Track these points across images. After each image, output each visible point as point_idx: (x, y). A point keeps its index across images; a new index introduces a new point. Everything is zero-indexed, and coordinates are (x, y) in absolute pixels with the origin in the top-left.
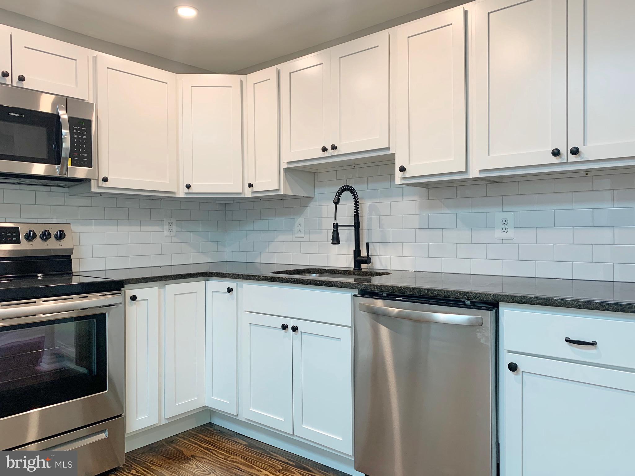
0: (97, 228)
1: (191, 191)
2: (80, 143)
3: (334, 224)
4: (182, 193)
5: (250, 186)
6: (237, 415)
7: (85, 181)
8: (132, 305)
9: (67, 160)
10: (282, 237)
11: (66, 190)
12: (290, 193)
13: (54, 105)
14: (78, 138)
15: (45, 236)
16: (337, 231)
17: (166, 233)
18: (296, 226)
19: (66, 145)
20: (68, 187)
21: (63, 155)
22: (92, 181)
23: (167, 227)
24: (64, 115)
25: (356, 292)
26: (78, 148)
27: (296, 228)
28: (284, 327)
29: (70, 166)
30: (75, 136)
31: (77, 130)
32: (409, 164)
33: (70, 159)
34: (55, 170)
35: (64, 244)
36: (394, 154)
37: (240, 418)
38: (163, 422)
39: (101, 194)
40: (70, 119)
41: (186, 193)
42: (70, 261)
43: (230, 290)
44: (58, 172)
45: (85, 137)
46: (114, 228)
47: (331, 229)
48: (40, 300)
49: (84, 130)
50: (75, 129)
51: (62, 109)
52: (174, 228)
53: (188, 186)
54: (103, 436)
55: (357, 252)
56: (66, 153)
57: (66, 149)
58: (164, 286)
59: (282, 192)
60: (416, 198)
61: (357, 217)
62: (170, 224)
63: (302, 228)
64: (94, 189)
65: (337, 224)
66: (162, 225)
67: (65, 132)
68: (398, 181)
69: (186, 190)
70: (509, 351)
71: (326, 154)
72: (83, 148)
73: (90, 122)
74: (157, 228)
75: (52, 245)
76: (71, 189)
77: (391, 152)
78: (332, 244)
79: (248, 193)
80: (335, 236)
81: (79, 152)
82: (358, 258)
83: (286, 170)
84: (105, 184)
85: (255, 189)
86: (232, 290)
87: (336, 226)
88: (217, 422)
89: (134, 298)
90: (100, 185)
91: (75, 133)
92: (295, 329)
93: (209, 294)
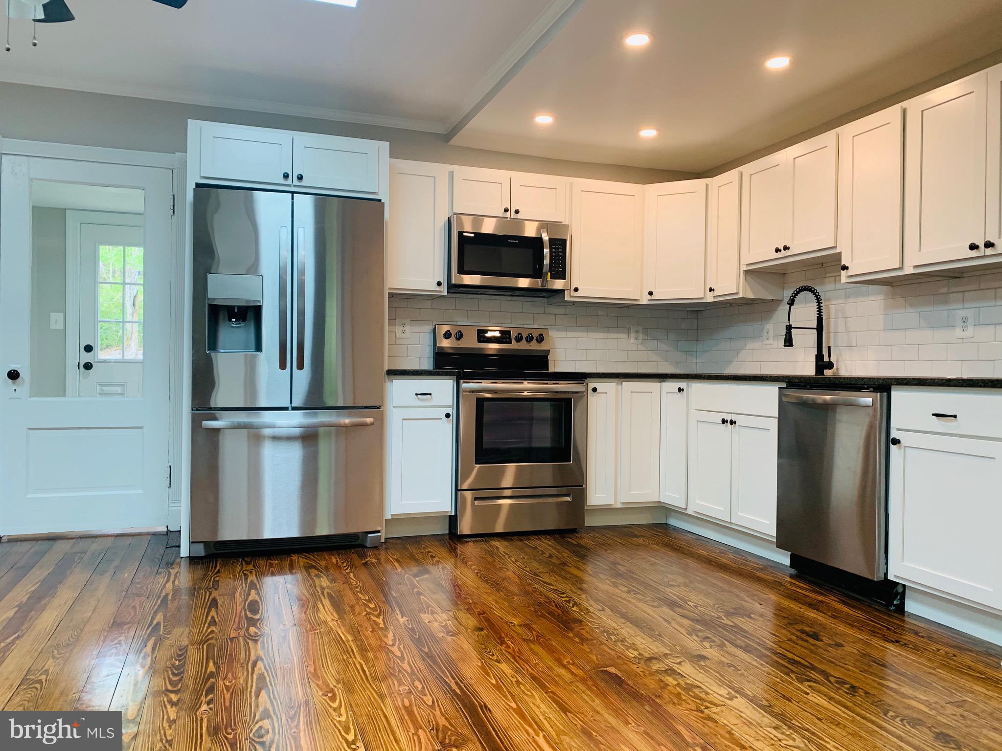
0: (569, 334)
1: (653, 297)
2: (557, 260)
3: (786, 326)
4: (645, 300)
5: (711, 290)
6: (686, 509)
7: (561, 292)
8: (593, 396)
9: (547, 274)
10: (751, 345)
11: (546, 300)
12: (750, 295)
13: (539, 230)
14: (555, 256)
15: (529, 339)
16: (790, 333)
17: (632, 340)
18: (765, 331)
19: (547, 261)
20: (548, 298)
21: (544, 270)
22: (566, 291)
23: (633, 335)
24: (545, 237)
25: (784, 385)
26: (555, 263)
27: (765, 334)
28: (724, 421)
29: (549, 279)
30: (554, 254)
31: (555, 248)
32: (852, 262)
33: (549, 273)
34: (538, 283)
35: (543, 347)
36: (840, 254)
37: (690, 512)
38: (619, 506)
39: (574, 303)
40: (550, 240)
41: (649, 300)
42: (547, 361)
43: (680, 390)
44: (540, 284)
45: (561, 254)
46: (584, 334)
47: (784, 331)
48: (526, 382)
49: (561, 248)
50: (553, 248)
51: (544, 232)
52: (641, 336)
53: (651, 293)
54: (569, 499)
55: (819, 357)
56: (546, 270)
57: (547, 265)
58: (622, 383)
59: (740, 296)
60: (881, 297)
61: (820, 319)
62: (637, 332)
63: (771, 334)
64: (567, 298)
65: (790, 326)
66: (629, 333)
67: (546, 251)
68: (844, 279)
69: (649, 297)
70: (898, 429)
71: (779, 255)
72: (559, 264)
73: (565, 241)
74: (624, 336)
75: (534, 346)
76: (549, 299)
77: (838, 251)
78: (785, 346)
79: (710, 298)
80: (788, 337)
81: (556, 267)
82: (820, 363)
83: (747, 272)
84: (576, 294)
85: (716, 293)
86: (683, 390)
87: (789, 328)
88: (673, 522)
89: (595, 390)
90: (572, 295)
91: (554, 252)
92: (732, 422)
93: (664, 393)
